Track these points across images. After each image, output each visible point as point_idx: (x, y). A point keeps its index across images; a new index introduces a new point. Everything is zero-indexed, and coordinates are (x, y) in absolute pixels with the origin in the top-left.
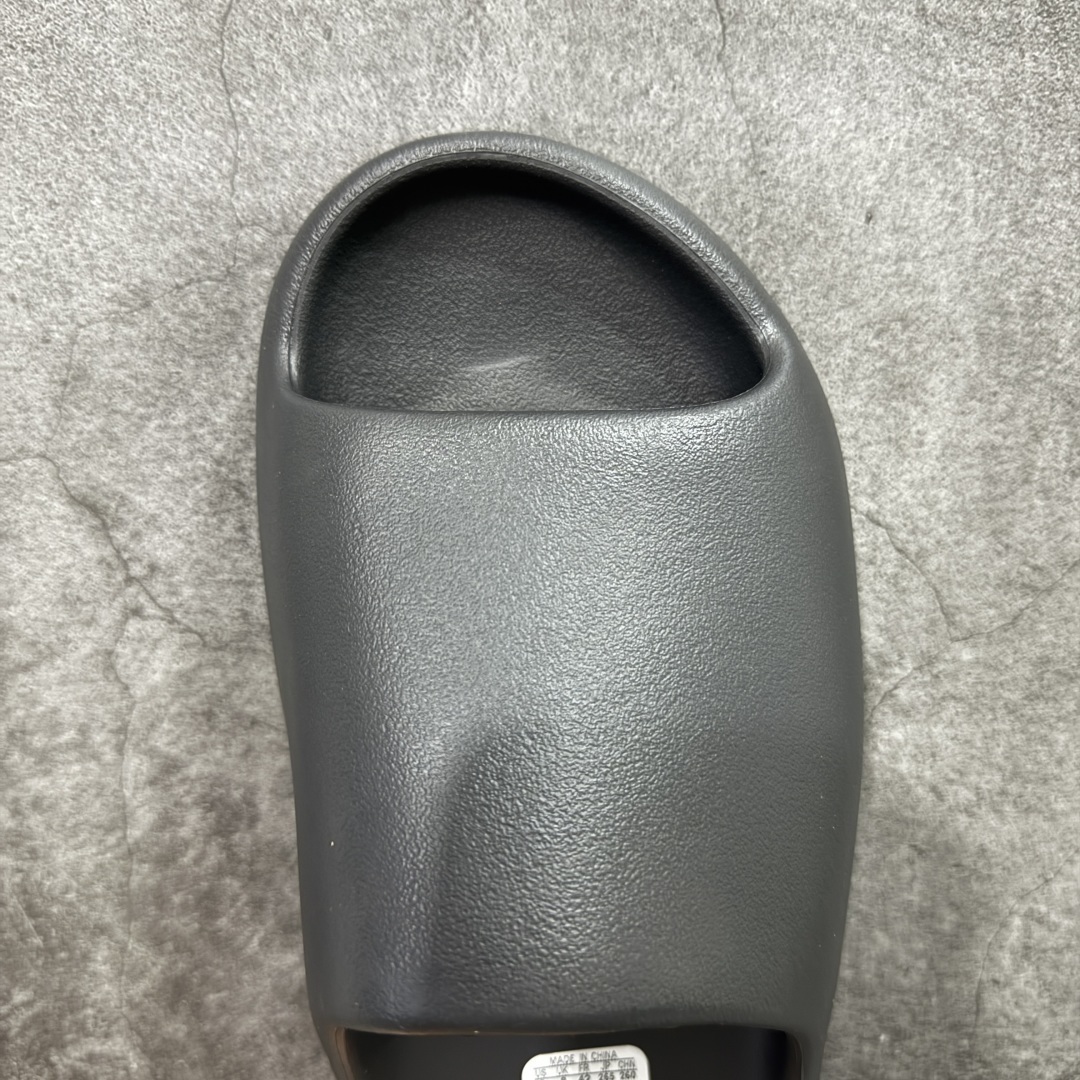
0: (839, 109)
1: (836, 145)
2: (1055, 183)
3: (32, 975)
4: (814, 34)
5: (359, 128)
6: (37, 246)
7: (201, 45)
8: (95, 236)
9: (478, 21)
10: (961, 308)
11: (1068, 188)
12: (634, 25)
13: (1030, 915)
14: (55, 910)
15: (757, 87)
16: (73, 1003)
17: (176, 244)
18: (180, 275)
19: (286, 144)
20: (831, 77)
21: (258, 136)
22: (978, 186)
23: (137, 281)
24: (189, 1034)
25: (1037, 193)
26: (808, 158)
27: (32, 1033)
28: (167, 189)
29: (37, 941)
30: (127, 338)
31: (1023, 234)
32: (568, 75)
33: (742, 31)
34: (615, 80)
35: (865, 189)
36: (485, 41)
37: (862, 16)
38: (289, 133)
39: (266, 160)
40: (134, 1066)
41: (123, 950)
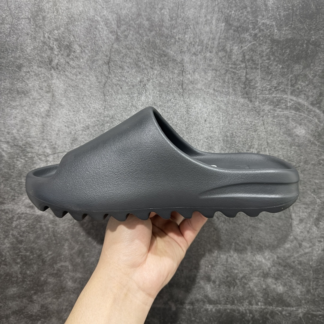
0: (201, 104)
1: (200, 110)
2: (235, 116)
3: (53, 248)
4: (197, 92)
5: (125, 103)
6: (71, 118)
7: (101, 88)
8: (81, 117)
9: (145, 88)
10: (220, 136)
11: (237, 117)
12: (169, 90)
13: (236, 243)
14: (59, 236)
15: (188, 100)
16: (60, 255)
17: (94, 119)
18: (94, 124)
19: (113, 105)
20: (200, 99)
21: (109, 103)
22: (223, 116)
23: (87, 125)
24: (81, 261)
25: (232, 118)
26: (196, 111)
27: (51, 261)
28: (93, 110)
29: (55, 242)
30: (84, 134)
31: (230, 124)
32: (159, 97)
33: (186, 91)
34: (166, 98)
35: (205, 116)
36: (146, 91)
37: (205, 90)
38: (114, 103)
39: (110, 107)
40: (70, 268)
41: (71, 244)
